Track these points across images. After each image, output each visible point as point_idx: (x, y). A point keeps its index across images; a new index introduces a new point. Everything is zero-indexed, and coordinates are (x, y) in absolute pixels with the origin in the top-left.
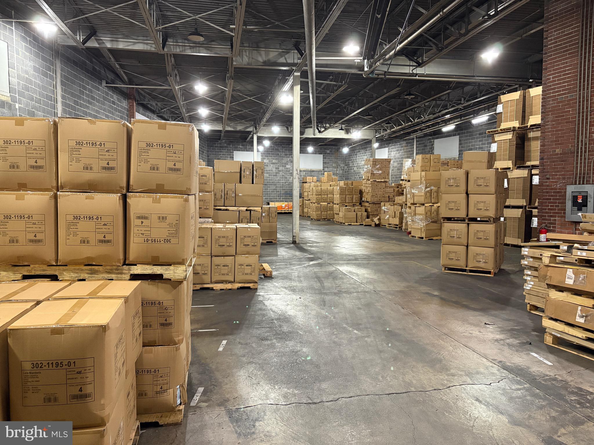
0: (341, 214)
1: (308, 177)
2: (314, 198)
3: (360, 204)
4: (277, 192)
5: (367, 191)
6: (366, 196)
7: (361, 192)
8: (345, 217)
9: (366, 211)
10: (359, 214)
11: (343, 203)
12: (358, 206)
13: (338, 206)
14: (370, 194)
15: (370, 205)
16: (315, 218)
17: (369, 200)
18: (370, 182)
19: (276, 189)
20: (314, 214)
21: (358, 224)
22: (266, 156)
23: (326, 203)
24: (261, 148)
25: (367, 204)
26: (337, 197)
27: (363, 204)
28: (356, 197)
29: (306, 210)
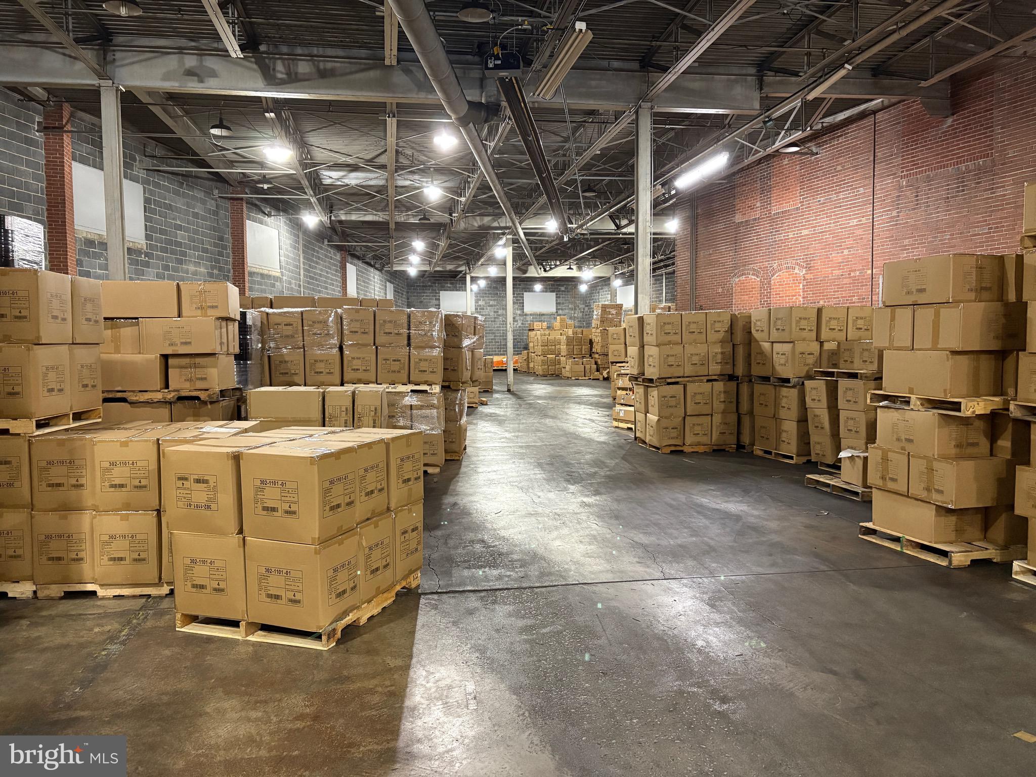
0: (568, 368)
1: (535, 323)
2: (539, 350)
3: (590, 356)
4: (496, 342)
5: (596, 340)
6: (596, 347)
7: (591, 342)
8: (571, 371)
9: (596, 363)
10: (588, 367)
11: (570, 355)
12: (588, 358)
13: (564, 358)
14: (600, 344)
15: (600, 357)
16: (541, 373)
17: (599, 351)
18: (599, 331)
19: (495, 339)
20: (539, 369)
21: (587, 378)
22: (481, 297)
23: (554, 356)
24: (475, 288)
25: (597, 356)
26: (563, 348)
27: (593, 356)
28: (586, 348)
29: (531, 365)
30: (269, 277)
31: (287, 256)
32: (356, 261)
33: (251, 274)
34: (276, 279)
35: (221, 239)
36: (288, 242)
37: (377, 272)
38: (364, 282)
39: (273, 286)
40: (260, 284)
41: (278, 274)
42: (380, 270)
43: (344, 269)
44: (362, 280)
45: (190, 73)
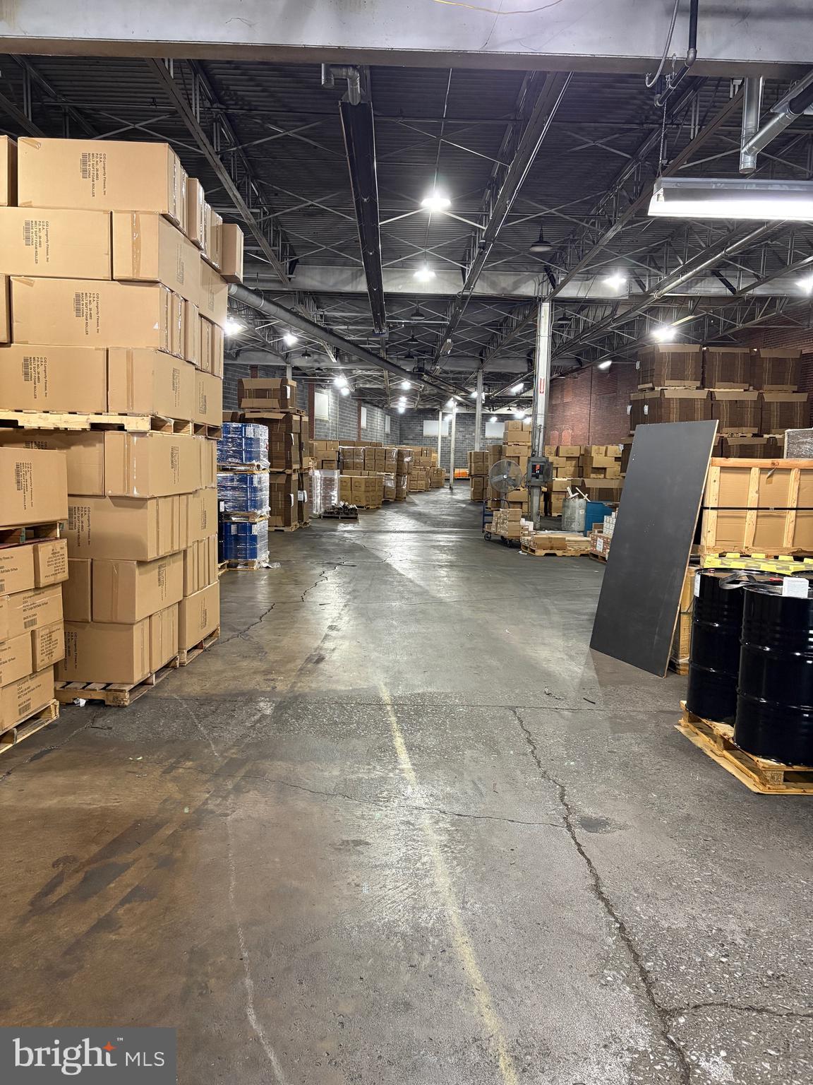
30: (323, 420)
31: (332, 409)
32: (366, 405)
33: (316, 419)
34: (327, 422)
35: (304, 404)
36: (333, 401)
37: (380, 410)
38: (371, 417)
39: (325, 425)
40: (319, 424)
41: (327, 419)
42: (381, 408)
43: (359, 411)
44: (370, 417)
45: (316, 361)
